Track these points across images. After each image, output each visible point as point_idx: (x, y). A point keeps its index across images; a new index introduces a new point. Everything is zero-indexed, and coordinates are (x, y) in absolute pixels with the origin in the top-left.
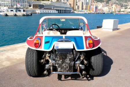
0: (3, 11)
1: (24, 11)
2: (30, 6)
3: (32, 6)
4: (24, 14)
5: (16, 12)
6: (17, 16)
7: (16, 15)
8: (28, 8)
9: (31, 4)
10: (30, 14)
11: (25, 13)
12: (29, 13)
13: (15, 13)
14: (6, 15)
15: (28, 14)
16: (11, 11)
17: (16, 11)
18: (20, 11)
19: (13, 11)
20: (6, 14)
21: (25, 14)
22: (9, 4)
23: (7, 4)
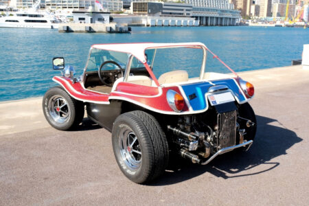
0: (61, 21)
1: (111, 19)
2: (127, 7)
3: (131, 8)
4: (111, 28)
5: (91, 22)
6: (95, 32)
7: (90, 31)
8: (122, 12)
9: (130, 3)
10: (127, 29)
11: (113, 25)
12: (124, 25)
13: (89, 24)
14: (68, 30)
15: (121, 28)
16: (80, 19)
17: (91, 19)
18: (101, 20)
19: (84, 19)
20: (68, 27)
21: (114, 28)
22: (75, 1)
23: (69, 2)
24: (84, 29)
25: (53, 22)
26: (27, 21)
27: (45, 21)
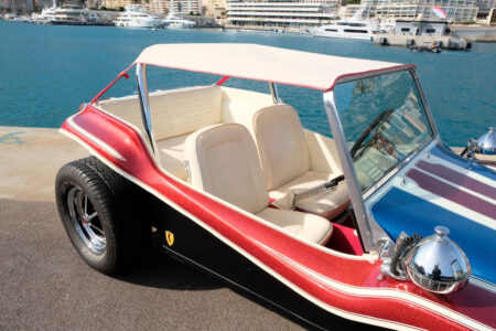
0: (384, 32)
1: (447, 31)
2: (482, 16)
3: (489, 17)
4: (441, 43)
5: (417, 34)
7: (412, 45)
8: (473, 23)
10: (465, 46)
11: (446, 40)
12: (462, 42)
13: (414, 37)
14: (385, 43)
15: (456, 44)
16: (403, 30)
17: (418, 30)
18: (431, 31)
19: (408, 30)
20: (385, 40)
21: (446, 44)
22: (411, 8)
23: (405, 8)
24: (404, 43)
25: (375, 32)
26: (346, 31)
27: (366, 32)
